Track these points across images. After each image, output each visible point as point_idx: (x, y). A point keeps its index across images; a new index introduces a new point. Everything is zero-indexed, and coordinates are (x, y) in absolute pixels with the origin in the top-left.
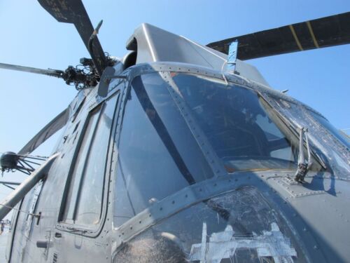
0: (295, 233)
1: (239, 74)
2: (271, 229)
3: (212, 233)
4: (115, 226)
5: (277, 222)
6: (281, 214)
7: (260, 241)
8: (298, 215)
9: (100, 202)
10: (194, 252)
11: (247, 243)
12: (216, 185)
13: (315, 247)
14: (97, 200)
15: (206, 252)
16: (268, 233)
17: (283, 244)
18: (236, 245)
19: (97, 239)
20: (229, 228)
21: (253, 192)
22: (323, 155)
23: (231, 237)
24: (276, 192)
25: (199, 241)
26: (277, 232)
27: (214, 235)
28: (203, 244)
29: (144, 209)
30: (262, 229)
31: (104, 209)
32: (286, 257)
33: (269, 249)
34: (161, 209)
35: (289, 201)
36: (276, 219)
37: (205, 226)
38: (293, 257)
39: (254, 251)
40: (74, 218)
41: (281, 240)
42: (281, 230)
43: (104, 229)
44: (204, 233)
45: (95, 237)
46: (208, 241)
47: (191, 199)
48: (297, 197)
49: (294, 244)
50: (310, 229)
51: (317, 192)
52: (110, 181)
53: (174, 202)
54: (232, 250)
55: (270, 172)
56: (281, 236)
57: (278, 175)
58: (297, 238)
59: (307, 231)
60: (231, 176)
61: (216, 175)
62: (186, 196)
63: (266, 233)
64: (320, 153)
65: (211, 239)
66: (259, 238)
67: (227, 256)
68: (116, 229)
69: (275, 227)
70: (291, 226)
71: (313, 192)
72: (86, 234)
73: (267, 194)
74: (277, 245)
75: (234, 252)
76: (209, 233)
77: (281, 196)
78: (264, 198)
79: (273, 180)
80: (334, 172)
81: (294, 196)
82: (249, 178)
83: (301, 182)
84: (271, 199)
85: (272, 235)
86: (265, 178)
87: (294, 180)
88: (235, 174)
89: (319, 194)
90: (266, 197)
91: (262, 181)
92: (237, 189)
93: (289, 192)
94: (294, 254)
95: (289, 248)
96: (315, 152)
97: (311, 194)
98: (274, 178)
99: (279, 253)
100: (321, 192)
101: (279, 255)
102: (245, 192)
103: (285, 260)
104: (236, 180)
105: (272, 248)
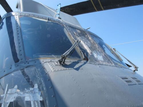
0: (45, 89)
1: (61, 19)
2: (34, 87)
5: (38, 84)
6: (42, 79)
7: (27, 93)
8: (50, 80)
11: (21, 94)
13: (53, 96)
15: (5, 99)
17: (37, 94)
18: (17, 95)
20: (16, 86)
23: (16, 91)
25: (4, 93)
27: (10, 90)
28: (5, 95)
30: (30, 87)
36: (38, 82)
37: (7, 86)
38: (41, 101)
41: (37, 92)
42: (39, 87)
44: (6, 89)
46: (7, 93)
48: (55, 71)
51: (68, 69)
54: (15, 97)
55: (48, 60)
56: (37, 91)
57: (52, 61)
59: (51, 88)
61: (20, 61)
63: (31, 89)
66: (27, 91)
67: (12, 101)
69: (36, 86)
71: (65, 68)
74: (34, 95)
75: (15, 99)
77: (45, 71)
78: (37, 71)
79: (48, 63)
80: (89, 60)
81: (53, 71)
82: (35, 62)
83: (62, 64)
84: (40, 72)
85: (34, 90)
86: (43, 62)
87: (59, 63)
88: (30, 61)
89: (69, 70)
90: (38, 71)
91: (41, 63)
92: (26, 67)
93: (52, 69)
94: (41, 99)
95: (40, 97)
96: (81, 51)
97: (64, 70)
98: (49, 62)
99: (34, 99)
100: (70, 68)
101: (34, 100)
102: (29, 69)
103: (36, 103)
104: (28, 63)
105: (31, 97)
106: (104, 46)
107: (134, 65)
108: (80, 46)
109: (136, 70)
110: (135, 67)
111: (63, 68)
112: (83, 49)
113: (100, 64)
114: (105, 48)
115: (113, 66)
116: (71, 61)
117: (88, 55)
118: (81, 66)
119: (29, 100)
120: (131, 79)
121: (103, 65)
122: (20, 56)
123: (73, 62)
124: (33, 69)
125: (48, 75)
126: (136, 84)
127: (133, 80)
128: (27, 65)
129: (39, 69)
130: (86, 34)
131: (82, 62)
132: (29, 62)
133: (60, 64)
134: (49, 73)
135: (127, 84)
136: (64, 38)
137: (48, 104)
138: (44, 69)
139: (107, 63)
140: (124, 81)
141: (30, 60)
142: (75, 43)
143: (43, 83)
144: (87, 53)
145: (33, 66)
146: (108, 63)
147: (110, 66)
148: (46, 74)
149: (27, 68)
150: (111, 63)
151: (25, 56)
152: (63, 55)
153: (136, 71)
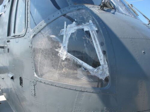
0: (97, 23)
3: (68, 25)
4: (31, 29)
6: (93, 17)
7: (85, 26)
8: (99, 18)
9: (24, 23)
10: (61, 32)
11: (81, 27)
12: (70, 9)
13: (104, 28)
14: (23, 22)
15: (66, 32)
16: (88, 23)
17: (93, 26)
18: (76, 28)
19: (25, 36)
20: (74, 23)
21: (84, 11)
22: (113, 4)
23: (75, 25)
24: (92, 11)
25: (63, 28)
26: (91, 23)
27: (69, 25)
28: (65, 29)
29: (42, 20)
30: (86, 22)
31: (26, 25)
32: (94, 30)
33: (88, 28)
34: (49, 19)
35: (97, 14)
36: (91, 19)
37: (65, 23)
38: (96, 31)
39: (83, 29)
40: (14, 32)
43: (27, 31)
44: (65, 25)
45: (24, 36)
46: (66, 27)
47: (60, 14)
48: (100, 13)
49: (97, 26)
50: (103, 22)
52: (28, 13)
53: (53, 16)
54: (75, 30)
57: (94, 7)
58: (98, 25)
60: (76, 6)
61: (70, 6)
62: (58, 13)
64: (112, 3)
65: (68, 27)
66: (85, 25)
67: (73, 32)
68: (32, 30)
69: (91, 21)
70: (96, 21)
72: (20, 36)
73: (89, 11)
74: (91, 27)
75: (76, 30)
76: (67, 25)
79: (92, 8)
83: (103, 10)
86: (89, 7)
93: (97, 11)
94: (97, 29)
96: (110, 2)
97: (105, 13)
101: (91, 30)
104: (78, 7)
107: (148, 19)
110: (149, 21)
115: (133, 17)
119: (88, 30)
150: (131, 15)
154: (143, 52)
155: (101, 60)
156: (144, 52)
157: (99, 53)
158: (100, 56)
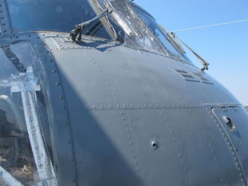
0: (44, 73)
2: (26, 71)
5: (33, 66)
6: (39, 60)
8: (53, 60)
11: (4, 83)
13: (57, 84)
17: (32, 82)
26: (30, 73)
30: (20, 71)
32: (31, 91)
33: (19, 86)
36: (34, 63)
38: (37, 92)
39: (9, 89)
41: (31, 79)
42: (34, 72)
48: (62, 49)
51: (85, 47)
56: (32, 77)
57: (59, 36)
58: (44, 77)
59: (55, 72)
63: (23, 74)
69: (30, 70)
70: (43, 68)
71: (81, 47)
77: (46, 48)
78: (32, 49)
79: (52, 39)
80: (125, 42)
81: (59, 48)
82: (30, 36)
83: (77, 41)
84: (37, 50)
85: (25, 76)
86: (44, 37)
87: (71, 39)
88: (21, 35)
89: (87, 49)
90: (34, 48)
91: (39, 38)
92: (13, 43)
93: (57, 46)
94: (39, 89)
95: (36, 85)
96: (112, 27)
97: (79, 48)
98: (54, 37)
99: (26, 88)
100: (90, 48)
101: (25, 90)
102: (18, 45)
103: (30, 94)
104: (17, 37)
105: (22, 85)
106: (157, 31)
107: (202, 60)
108: (112, 20)
109: (206, 68)
110: (204, 63)
111: (77, 46)
112: (116, 26)
113: (144, 51)
114: (158, 35)
115: (166, 56)
116: (93, 39)
117: (124, 36)
118: (109, 47)
119: (18, 90)
120: (193, 75)
121: (148, 51)
122: (1, 27)
123: (97, 41)
124: (25, 45)
125: (51, 53)
126: (198, 81)
127: (196, 76)
128: (14, 39)
129: (36, 46)
130: (125, 4)
131: (111, 43)
132: (19, 36)
133: (72, 41)
134: (52, 51)
135: (184, 78)
136: (86, 12)
137: (48, 96)
138: (44, 45)
139: (156, 51)
140: (179, 74)
141: (20, 32)
142: (101, 13)
143: (42, 65)
144: (123, 32)
145: (24, 41)
146: (159, 51)
147: (161, 55)
148: (48, 52)
149: (15, 44)
150: (164, 52)
151: (11, 26)
152: (78, 26)
153: (205, 70)
154: (153, 143)
155: (41, 166)
156: (154, 145)
157: (37, 148)
158: (39, 158)
